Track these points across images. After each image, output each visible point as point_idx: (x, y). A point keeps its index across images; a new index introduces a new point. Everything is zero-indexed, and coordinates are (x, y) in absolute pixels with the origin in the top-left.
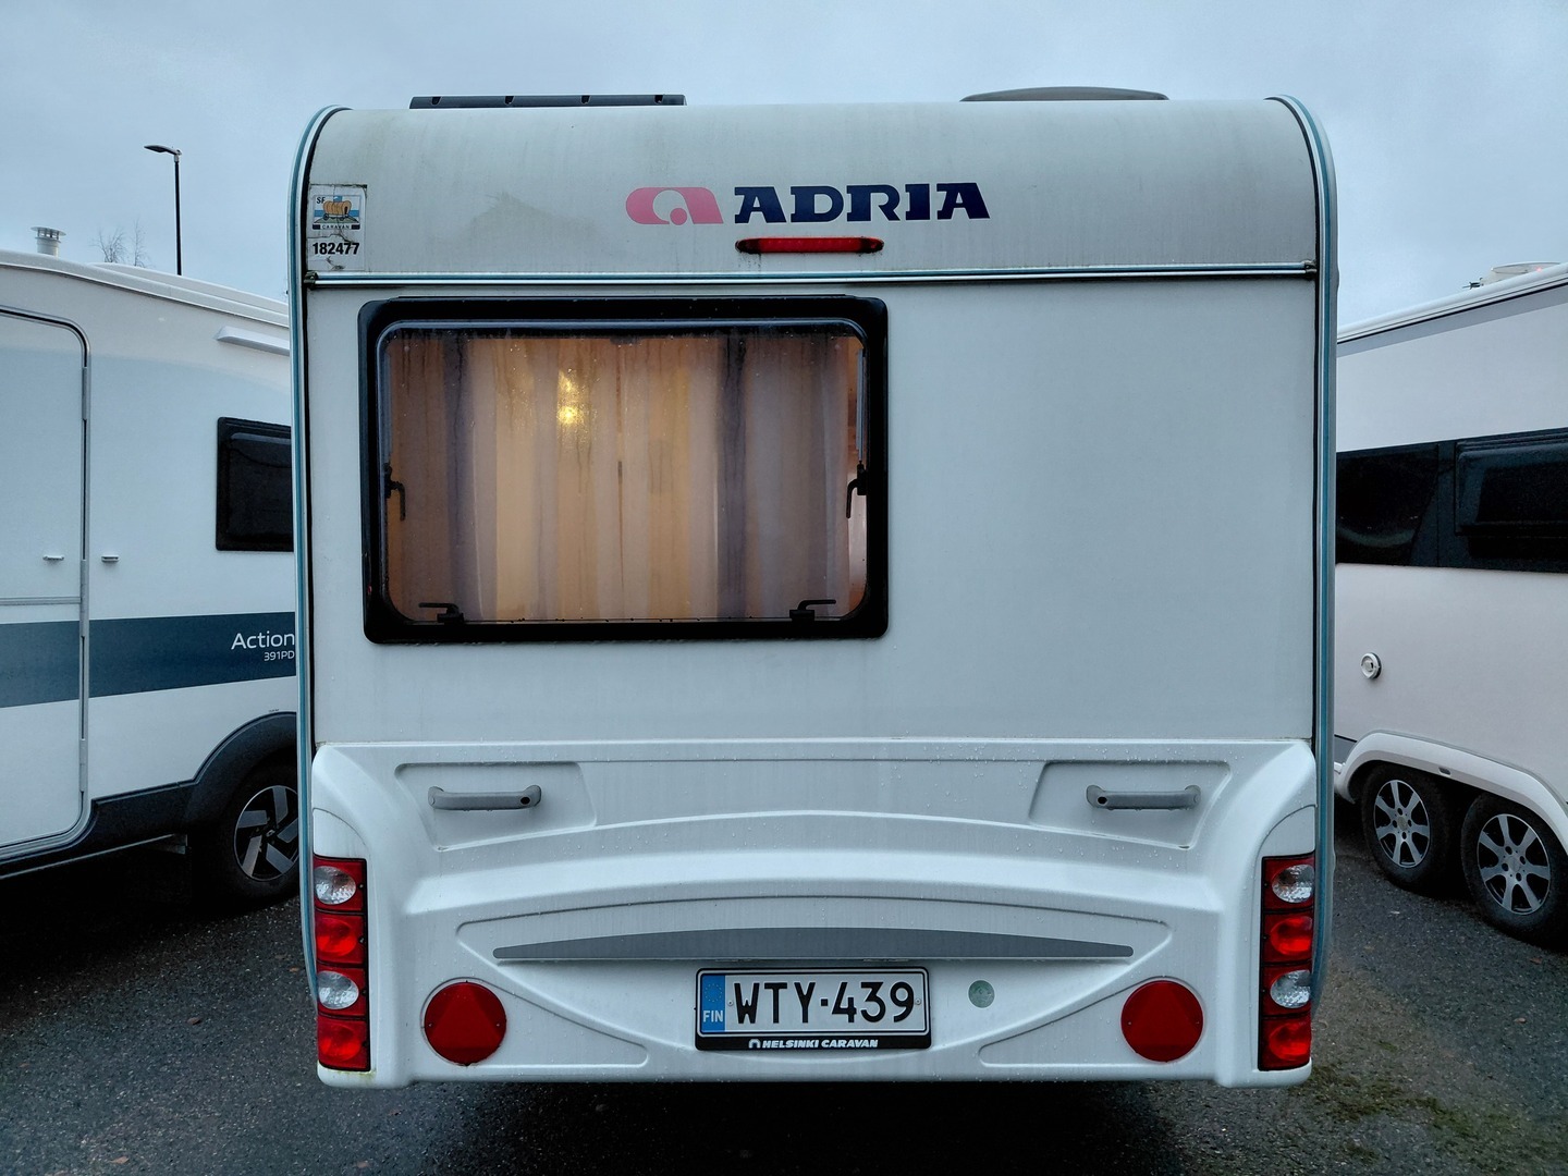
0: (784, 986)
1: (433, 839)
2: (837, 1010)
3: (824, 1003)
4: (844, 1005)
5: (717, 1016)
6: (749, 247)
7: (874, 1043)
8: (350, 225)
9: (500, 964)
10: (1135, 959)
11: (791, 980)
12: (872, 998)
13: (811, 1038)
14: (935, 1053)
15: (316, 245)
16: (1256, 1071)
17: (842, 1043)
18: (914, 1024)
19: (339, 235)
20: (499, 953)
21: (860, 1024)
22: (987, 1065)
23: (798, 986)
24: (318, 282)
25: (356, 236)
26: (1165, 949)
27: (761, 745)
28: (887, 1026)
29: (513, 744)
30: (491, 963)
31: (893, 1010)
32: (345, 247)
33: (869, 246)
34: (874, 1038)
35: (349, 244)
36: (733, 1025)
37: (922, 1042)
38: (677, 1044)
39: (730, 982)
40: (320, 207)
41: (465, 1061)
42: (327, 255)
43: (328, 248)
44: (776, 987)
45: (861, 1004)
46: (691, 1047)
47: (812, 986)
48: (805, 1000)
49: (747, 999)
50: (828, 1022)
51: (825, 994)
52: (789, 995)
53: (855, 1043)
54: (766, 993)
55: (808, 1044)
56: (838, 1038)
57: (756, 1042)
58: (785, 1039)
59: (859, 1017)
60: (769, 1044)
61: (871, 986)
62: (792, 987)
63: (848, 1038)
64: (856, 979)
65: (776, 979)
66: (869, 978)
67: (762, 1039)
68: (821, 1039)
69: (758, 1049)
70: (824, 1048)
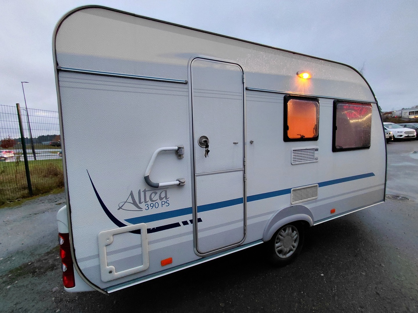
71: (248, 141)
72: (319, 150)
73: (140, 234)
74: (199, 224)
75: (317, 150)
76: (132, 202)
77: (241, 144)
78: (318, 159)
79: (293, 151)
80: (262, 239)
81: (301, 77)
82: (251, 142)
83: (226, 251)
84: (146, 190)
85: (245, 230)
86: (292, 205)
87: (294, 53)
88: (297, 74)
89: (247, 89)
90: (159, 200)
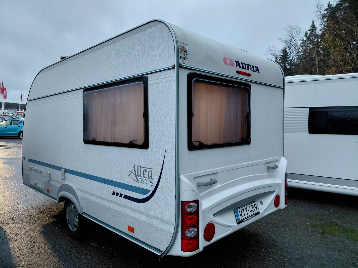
0: (244, 209)
2: (250, 211)
4: (251, 210)
5: (238, 217)
6: (238, 72)
7: (255, 215)
8: (186, 53)
9: (214, 217)
10: (275, 192)
12: (253, 208)
13: (249, 217)
14: (261, 214)
15: (180, 57)
16: (285, 205)
17: (252, 217)
18: (257, 211)
19: (184, 55)
20: (214, 215)
22: (264, 214)
23: (245, 208)
24: (182, 66)
25: (187, 56)
26: (278, 190)
28: (255, 212)
29: (209, 170)
31: (255, 209)
32: (185, 59)
33: (249, 75)
34: (254, 214)
35: (186, 58)
36: (241, 219)
37: (258, 213)
38: (235, 225)
39: (238, 210)
40: (180, 48)
41: (209, 241)
42: (182, 60)
43: (183, 58)
44: (243, 210)
46: (236, 224)
48: (247, 210)
49: (241, 213)
50: (250, 214)
51: (248, 209)
52: (245, 210)
53: (253, 216)
54: (242, 211)
55: (249, 218)
56: (251, 216)
57: (244, 220)
58: (246, 218)
59: (252, 211)
60: (245, 220)
61: (252, 206)
62: (245, 209)
63: (252, 215)
64: (251, 205)
65: (243, 208)
66: (252, 204)
67: (244, 219)
68: (250, 217)
69: (244, 221)
70: (250, 218)
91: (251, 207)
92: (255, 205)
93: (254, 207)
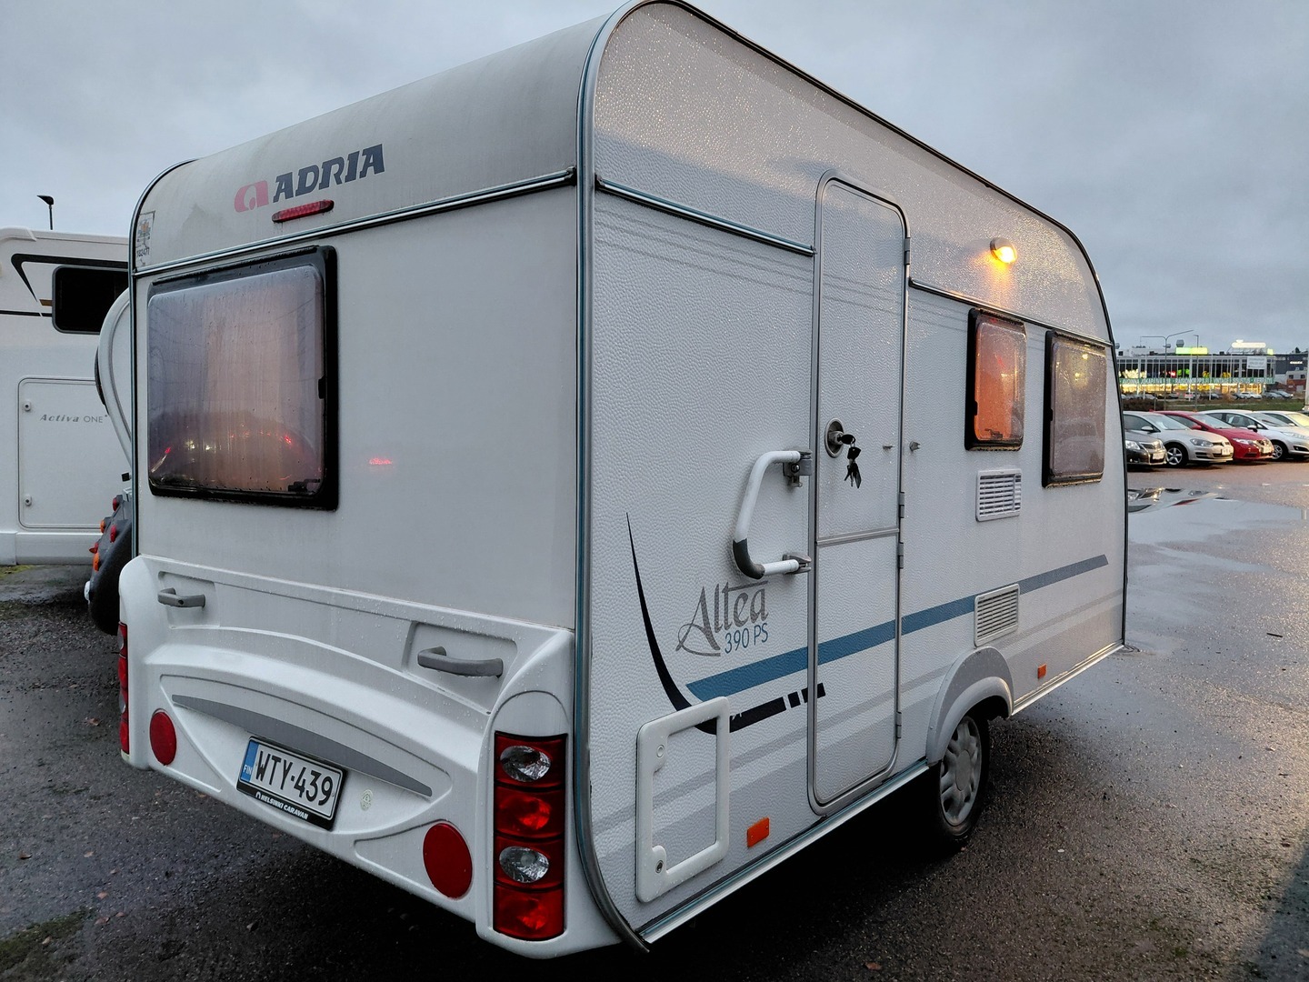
0: (279, 760)
1: (171, 620)
2: (297, 787)
3: (293, 778)
4: (300, 784)
5: (249, 769)
6: (281, 219)
7: (306, 816)
9: (175, 705)
10: (434, 800)
11: (283, 757)
12: (313, 784)
13: (281, 801)
14: (333, 836)
16: (491, 928)
17: (292, 810)
18: (326, 811)
20: (175, 698)
21: (304, 801)
22: (358, 856)
23: (285, 761)
26: (448, 796)
27: (282, 584)
28: (314, 806)
30: (171, 703)
31: (321, 797)
33: (328, 206)
34: (305, 812)
36: (255, 781)
37: (328, 824)
38: (232, 783)
39: (258, 750)
41: (163, 762)
44: (277, 760)
45: (308, 787)
46: (234, 785)
47: (291, 764)
48: (286, 772)
49: (263, 763)
50: (290, 793)
51: (294, 772)
52: (280, 766)
53: (298, 813)
54: (271, 762)
55: (279, 804)
56: (292, 806)
57: (259, 793)
58: (271, 797)
59: (304, 794)
60: (263, 797)
61: (317, 775)
62: (282, 761)
63: (296, 808)
64: (310, 768)
65: (277, 754)
66: (317, 769)
67: (262, 793)
68: (285, 804)
69: (257, 799)
70: (283, 809)
71: (906, 443)
72: (1022, 478)
73: (715, 734)
74: (820, 701)
75: (1018, 479)
76: (702, 625)
77: (895, 451)
78: (1021, 506)
79: (982, 478)
80: (924, 758)
81: (996, 257)
82: (914, 447)
83: (864, 795)
84: (730, 587)
85: (897, 726)
86: (978, 650)
87: (988, 185)
88: (993, 247)
89: (911, 284)
90: (750, 621)
91: (308, 777)
92: (327, 784)
93: (319, 783)
